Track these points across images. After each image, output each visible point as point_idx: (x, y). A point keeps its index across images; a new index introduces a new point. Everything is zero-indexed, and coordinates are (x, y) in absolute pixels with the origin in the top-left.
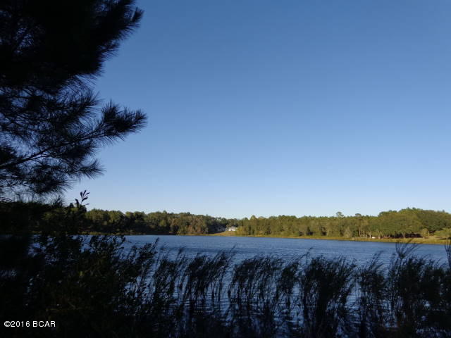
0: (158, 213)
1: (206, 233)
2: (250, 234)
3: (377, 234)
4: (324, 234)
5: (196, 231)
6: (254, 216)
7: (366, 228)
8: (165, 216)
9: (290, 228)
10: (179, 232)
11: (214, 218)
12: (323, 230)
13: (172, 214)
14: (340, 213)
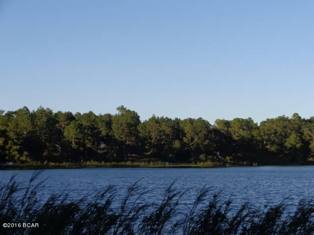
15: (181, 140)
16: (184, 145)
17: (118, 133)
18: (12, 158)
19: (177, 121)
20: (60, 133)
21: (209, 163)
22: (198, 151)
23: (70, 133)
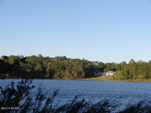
0: (34, 57)
1: (83, 77)
2: (128, 78)
5: (73, 75)
6: (132, 60)
8: (41, 60)
11: (90, 62)
13: (47, 58)
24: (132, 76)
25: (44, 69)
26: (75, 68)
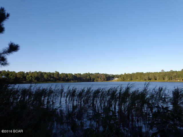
0: (86, 74)
1: (106, 81)
2: (123, 80)
3: (180, 79)
4: (156, 79)
5: (102, 80)
6: (125, 73)
7: (175, 76)
8: (89, 75)
9: (140, 77)
10: (95, 80)
11: (108, 75)
12: (155, 78)
13: (92, 74)
14: (163, 70)
15: (67, 78)
16: (68, 78)
17: (55, 76)
18: (33, 81)
19: (67, 74)
20: (43, 76)
21: (73, 82)
22: (71, 80)
23: (45, 76)
24: (125, 79)
25: (91, 78)
26: (102, 77)
